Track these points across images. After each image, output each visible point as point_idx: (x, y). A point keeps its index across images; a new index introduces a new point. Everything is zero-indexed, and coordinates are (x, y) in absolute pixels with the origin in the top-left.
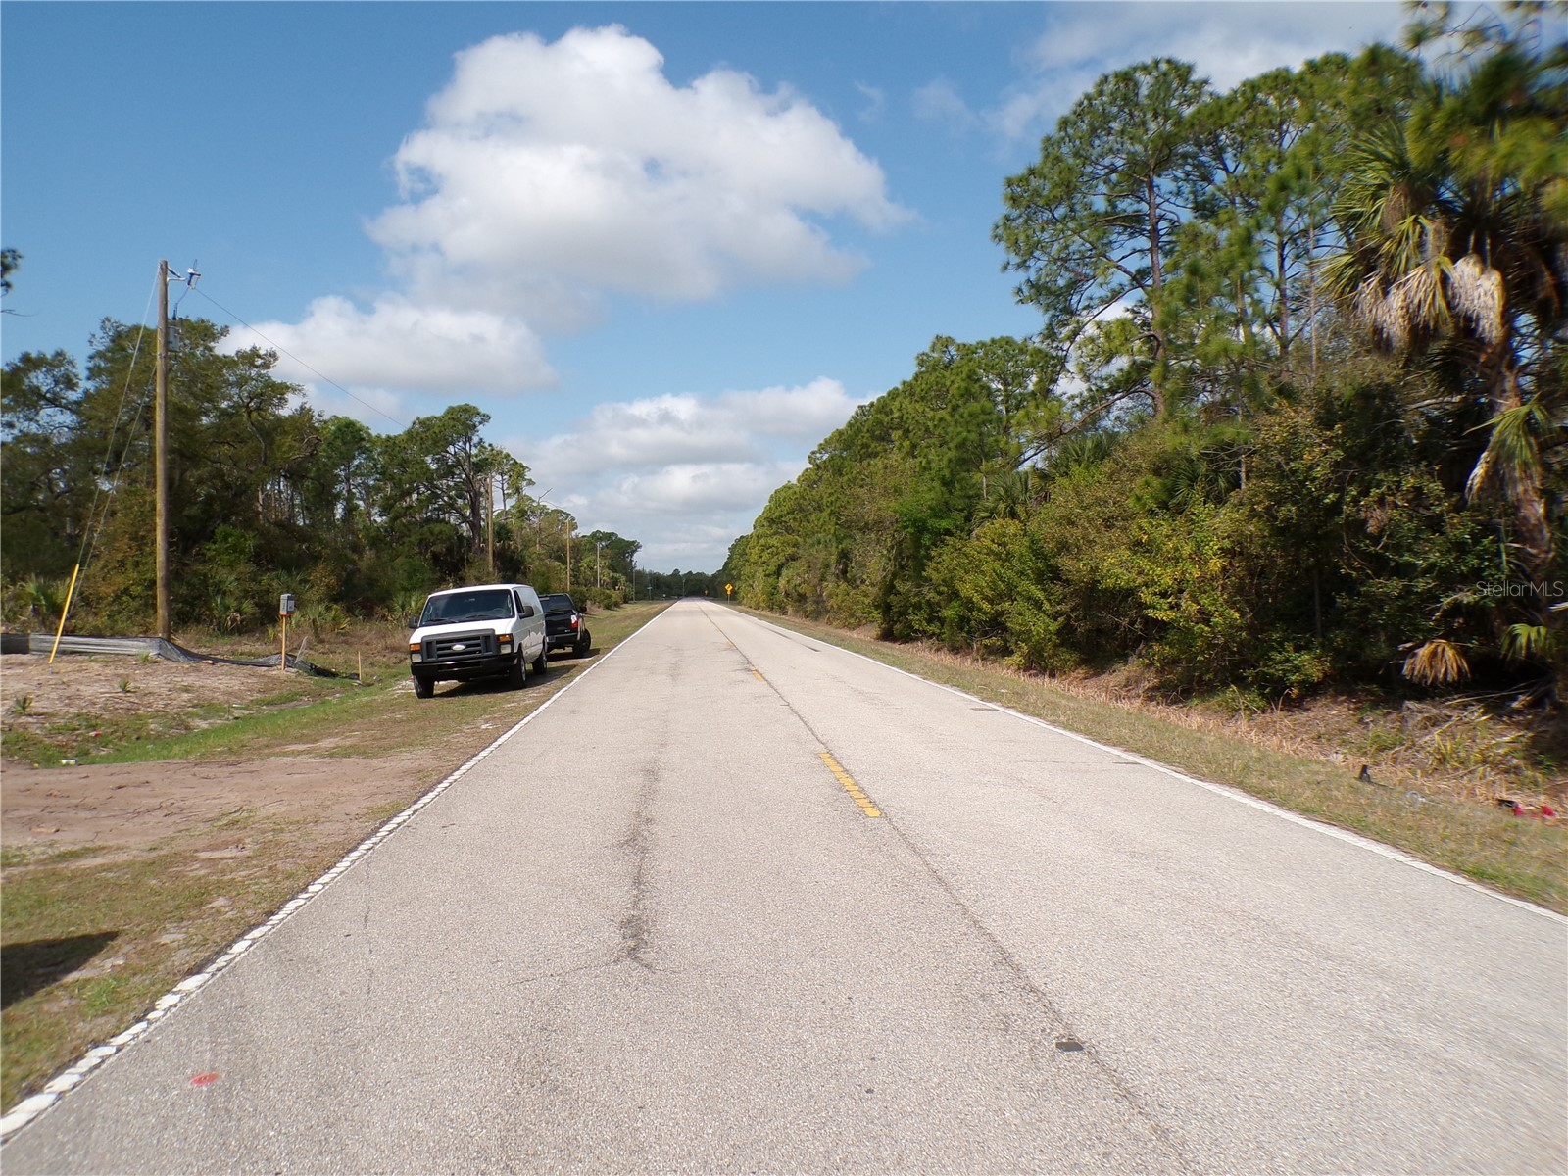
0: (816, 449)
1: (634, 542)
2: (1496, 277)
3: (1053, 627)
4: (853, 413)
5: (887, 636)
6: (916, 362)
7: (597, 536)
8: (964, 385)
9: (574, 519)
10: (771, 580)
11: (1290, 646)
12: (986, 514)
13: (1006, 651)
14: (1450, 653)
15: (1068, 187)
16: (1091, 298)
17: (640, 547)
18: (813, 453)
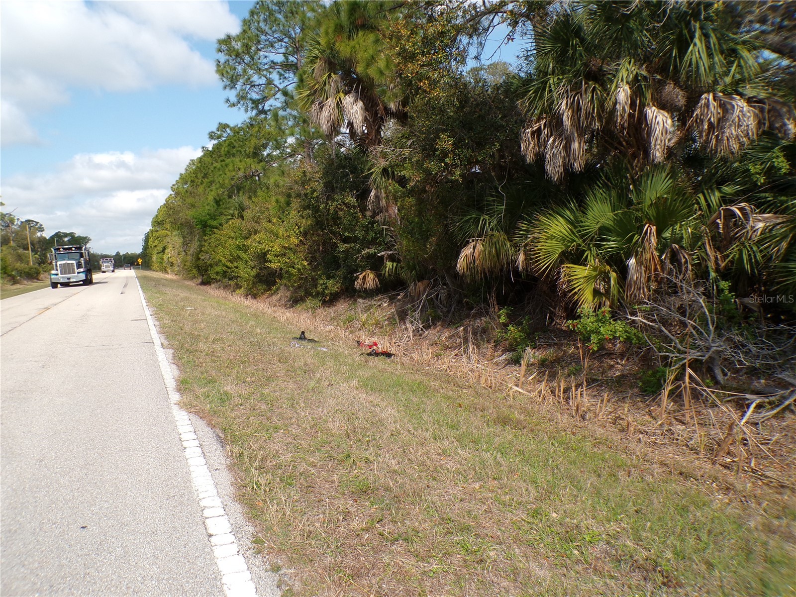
0: (175, 183)
1: (86, 238)
2: (360, 104)
3: (253, 273)
4: (188, 164)
5: (203, 283)
6: (208, 136)
7: (58, 236)
8: (226, 149)
9: (41, 225)
10: (160, 255)
11: (324, 277)
12: (229, 217)
13: (238, 287)
14: (371, 276)
15: (247, 46)
16: (271, 106)
17: (90, 240)
18: (173, 185)
